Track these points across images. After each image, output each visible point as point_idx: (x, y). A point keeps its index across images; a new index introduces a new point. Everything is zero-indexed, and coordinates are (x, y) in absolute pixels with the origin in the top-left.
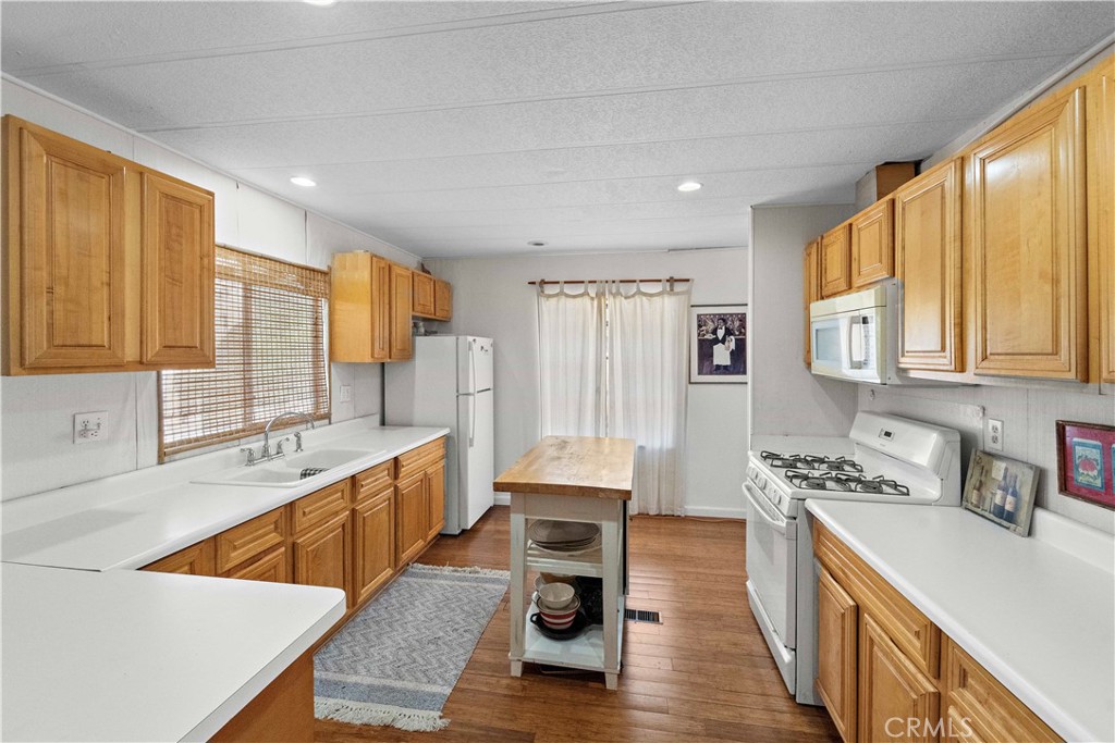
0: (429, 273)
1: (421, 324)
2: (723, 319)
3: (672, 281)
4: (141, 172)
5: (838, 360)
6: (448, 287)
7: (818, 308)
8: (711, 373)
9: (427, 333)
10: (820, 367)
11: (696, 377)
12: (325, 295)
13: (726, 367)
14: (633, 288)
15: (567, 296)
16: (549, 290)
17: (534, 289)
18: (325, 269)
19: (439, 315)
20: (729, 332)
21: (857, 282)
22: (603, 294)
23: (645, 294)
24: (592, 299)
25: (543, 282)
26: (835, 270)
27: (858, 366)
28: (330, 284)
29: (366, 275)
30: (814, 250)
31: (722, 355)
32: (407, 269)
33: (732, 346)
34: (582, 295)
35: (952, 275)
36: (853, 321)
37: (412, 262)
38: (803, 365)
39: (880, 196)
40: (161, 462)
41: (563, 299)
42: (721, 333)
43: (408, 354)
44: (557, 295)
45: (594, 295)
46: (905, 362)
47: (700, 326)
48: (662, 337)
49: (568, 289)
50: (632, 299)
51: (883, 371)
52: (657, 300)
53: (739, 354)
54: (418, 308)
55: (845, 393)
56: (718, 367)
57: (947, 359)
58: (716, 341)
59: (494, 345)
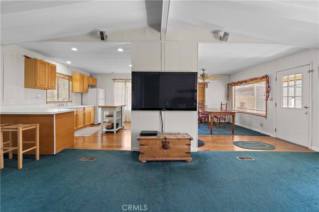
0: (92, 77)
1: (90, 86)
4: (48, 63)
6: (96, 79)
9: (91, 88)
12: (71, 80)
15: (119, 82)
16: (116, 81)
17: (113, 80)
18: (71, 76)
19: (94, 85)
22: (126, 82)
25: (115, 79)
28: (72, 78)
29: (79, 77)
32: (87, 76)
34: (122, 82)
37: (88, 75)
40: (47, 104)
43: (87, 92)
45: (124, 82)
49: (119, 81)
54: (89, 83)
59: (105, 91)
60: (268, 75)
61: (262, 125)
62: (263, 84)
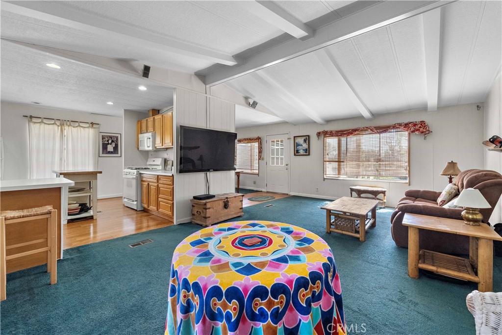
2: (111, 137)
3: (92, 123)
5: (145, 146)
7: (140, 136)
8: (107, 154)
10: (141, 148)
11: (101, 155)
13: (112, 152)
14: (77, 124)
15: (45, 124)
16: (34, 120)
17: (26, 119)
20: (113, 141)
21: (148, 131)
22: (64, 125)
23: (82, 127)
24: (58, 126)
25: (31, 117)
26: (144, 128)
27: (148, 147)
30: (139, 123)
31: (110, 148)
33: (114, 146)
34: (53, 124)
35: (161, 132)
36: (148, 138)
38: (137, 149)
39: (153, 116)
41: (43, 125)
42: (110, 142)
44: (40, 123)
45: (59, 125)
46: (156, 146)
47: (103, 139)
48: (89, 142)
49: (45, 121)
50: (76, 128)
51: (152, 147)
52: (87, 129)
53: (116, 149)
55: (146, 154)
56: (109, 152)
57: (161, 145)
58: (108, 144)
60: (260, 137)
61: (255, 183)
62: (256, 145)
